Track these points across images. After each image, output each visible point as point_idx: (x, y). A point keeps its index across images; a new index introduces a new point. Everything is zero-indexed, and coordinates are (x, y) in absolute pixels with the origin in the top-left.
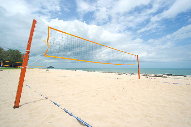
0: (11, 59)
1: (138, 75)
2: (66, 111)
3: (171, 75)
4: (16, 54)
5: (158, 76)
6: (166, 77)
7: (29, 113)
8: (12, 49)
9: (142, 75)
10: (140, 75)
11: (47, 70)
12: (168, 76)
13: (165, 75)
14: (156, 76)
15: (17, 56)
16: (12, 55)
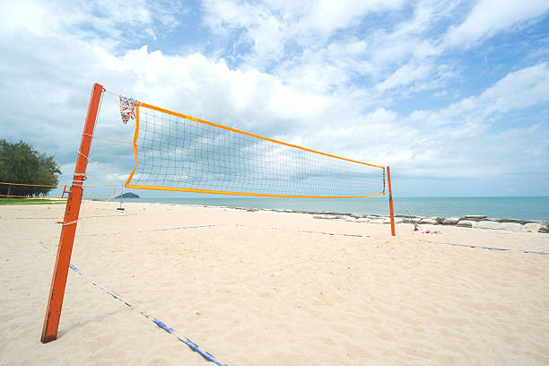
0: (5, 172)
1: (389, 220)
2: (194, 346)
3: (484, 219)
4: (23, 158)
5: (446, 224)
6: (470, 226)
7: (91, 357)
8: (8, 141)
9: (400, 219)
10: (396, 219)
11: (117, 204)
12: (473, 223)
13: (466, 218)
14: (440, 222)
15: (23, 161)
16: (8, 158)
